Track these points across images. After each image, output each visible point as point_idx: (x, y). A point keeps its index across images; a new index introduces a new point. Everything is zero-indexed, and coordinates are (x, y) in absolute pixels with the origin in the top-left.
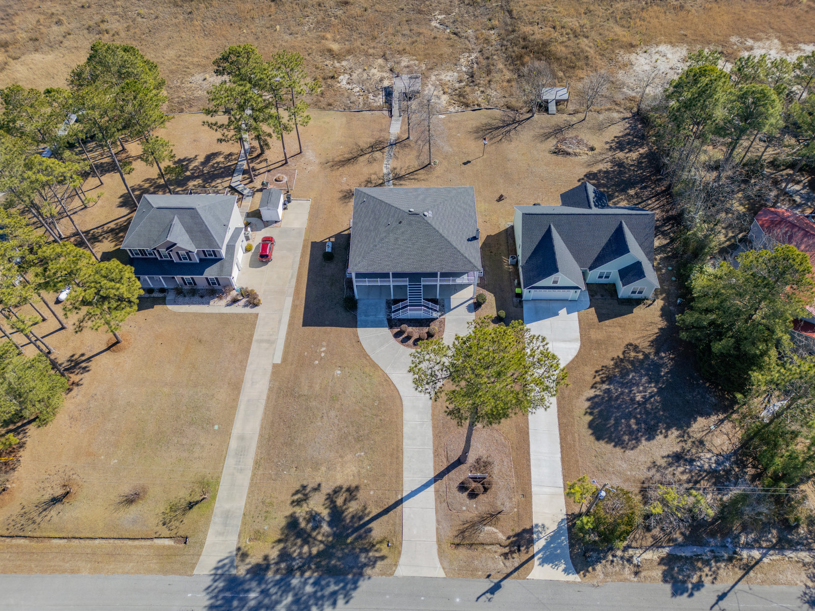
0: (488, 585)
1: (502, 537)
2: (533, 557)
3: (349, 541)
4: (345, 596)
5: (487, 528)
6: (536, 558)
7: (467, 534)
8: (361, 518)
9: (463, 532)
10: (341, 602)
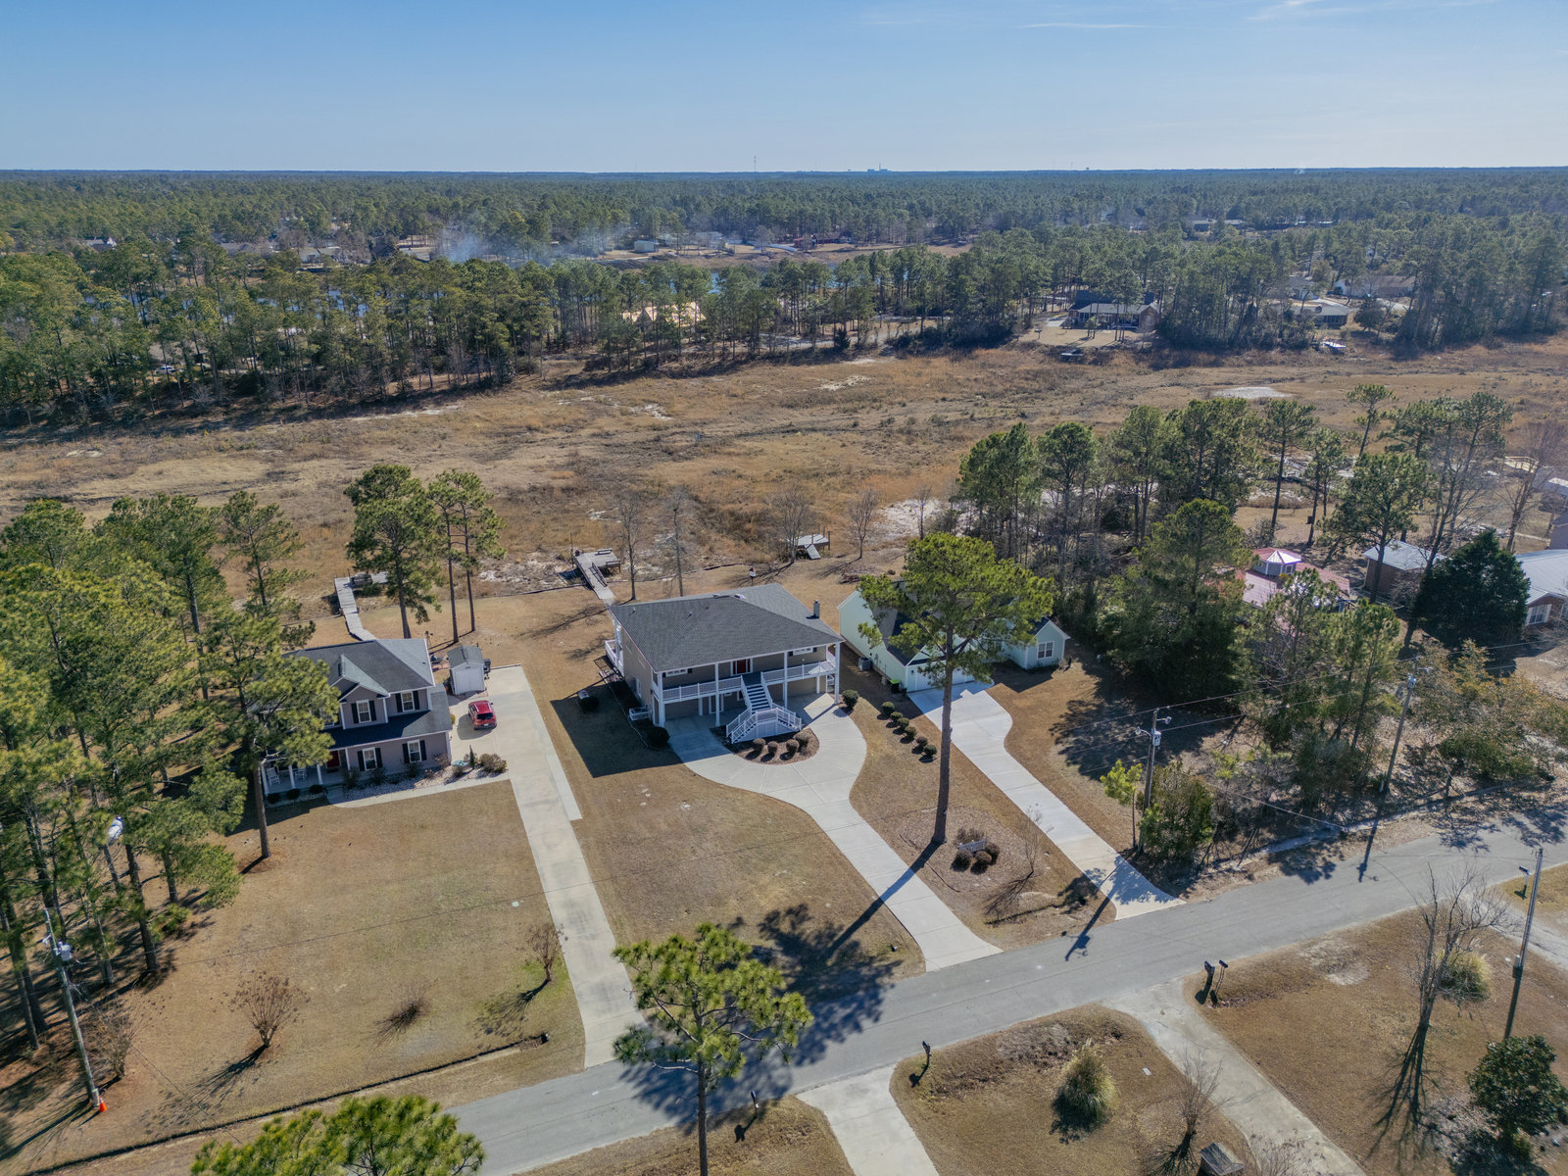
0: (1070, 942)
1: (1050, 897)
2: (1107, 900)
3: (829, 963)
4: (869, 1015)
5: (1023, 895)
6: (1113, 900)
7: (1000, 907)
8: (831, 936)
9: (993, 907)
10: (866, 1023)
